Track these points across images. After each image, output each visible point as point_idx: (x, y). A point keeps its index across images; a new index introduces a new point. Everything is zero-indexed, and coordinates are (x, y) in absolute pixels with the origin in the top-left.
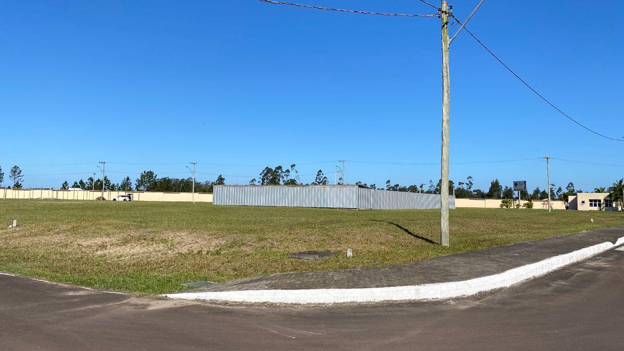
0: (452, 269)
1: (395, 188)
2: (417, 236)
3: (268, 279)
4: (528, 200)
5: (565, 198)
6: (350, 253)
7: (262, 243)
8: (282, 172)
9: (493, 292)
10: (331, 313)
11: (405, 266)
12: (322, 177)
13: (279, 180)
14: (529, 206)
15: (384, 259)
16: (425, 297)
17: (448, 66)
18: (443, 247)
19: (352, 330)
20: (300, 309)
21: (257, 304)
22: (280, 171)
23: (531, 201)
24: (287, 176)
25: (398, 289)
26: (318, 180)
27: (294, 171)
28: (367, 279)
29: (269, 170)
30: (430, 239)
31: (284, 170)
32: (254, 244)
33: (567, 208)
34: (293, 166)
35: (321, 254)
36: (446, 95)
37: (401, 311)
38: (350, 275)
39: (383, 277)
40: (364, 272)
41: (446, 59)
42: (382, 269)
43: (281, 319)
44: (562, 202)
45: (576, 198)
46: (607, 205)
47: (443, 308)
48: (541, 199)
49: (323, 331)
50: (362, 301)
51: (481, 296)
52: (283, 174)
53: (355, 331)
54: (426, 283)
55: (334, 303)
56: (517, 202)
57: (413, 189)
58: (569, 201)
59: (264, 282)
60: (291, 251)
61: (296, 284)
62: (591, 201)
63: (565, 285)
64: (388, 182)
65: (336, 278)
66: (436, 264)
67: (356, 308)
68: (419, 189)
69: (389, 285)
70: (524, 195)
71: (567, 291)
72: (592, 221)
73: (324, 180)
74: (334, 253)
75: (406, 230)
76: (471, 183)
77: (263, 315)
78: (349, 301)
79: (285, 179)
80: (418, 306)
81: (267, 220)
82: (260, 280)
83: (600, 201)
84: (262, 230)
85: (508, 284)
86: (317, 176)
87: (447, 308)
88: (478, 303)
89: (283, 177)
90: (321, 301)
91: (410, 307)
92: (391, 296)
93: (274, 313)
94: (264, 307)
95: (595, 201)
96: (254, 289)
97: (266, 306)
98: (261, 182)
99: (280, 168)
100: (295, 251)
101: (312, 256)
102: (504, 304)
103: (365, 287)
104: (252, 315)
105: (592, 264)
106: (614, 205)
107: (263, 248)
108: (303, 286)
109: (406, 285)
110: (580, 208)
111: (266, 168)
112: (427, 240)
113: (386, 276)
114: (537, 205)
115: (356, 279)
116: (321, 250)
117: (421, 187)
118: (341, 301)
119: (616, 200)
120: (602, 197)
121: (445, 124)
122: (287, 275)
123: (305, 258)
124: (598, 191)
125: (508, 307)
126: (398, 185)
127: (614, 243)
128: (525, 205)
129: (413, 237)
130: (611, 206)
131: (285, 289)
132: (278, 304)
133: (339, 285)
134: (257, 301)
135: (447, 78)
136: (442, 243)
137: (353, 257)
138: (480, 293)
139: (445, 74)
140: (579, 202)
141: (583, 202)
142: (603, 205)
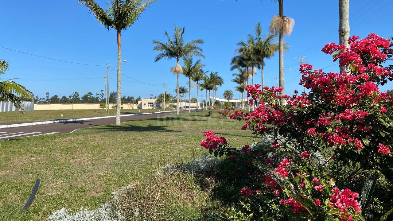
5: (137, 102)
33: (138, 108)
45: (142, 102)
48: (128, 102)
58: (139, 104)
62: (149, 103)
76: (103, 94)
83: (153, 103)
110: (143, 107)
114: (125, 106)
120: (154, 101)
124: (152, 98)
130: (158, 106)
140: (143, 104)
141: (145, 104)
142: (155, 106)
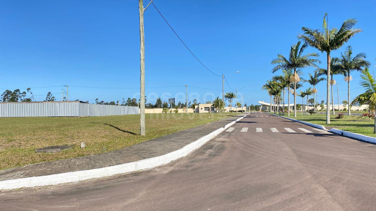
0: (153, 149)
1: (102, 103)
2: (124, 131)
3: (22, 170)
4: (176, 108)
5: (193, 107)
6: (83, 145)
7: (11, 144)
8: (20, 94)
9: (178, 160)
10: (79, 188)
11: (123, 150)
12: (51, 97)
13: (18, 99)
14: (177, 112)
15: (108, 147)
16: (141, 169)
17: (143, 25)
18: (142, 136)
19: (98, 199)
20: (52, 189)
21: (15, 190)
22: (18, 93)
23: (177, 109)
24: (24, 96)
25: (124, 166)
26: (48, 99)
27: (29, 93)
28: (101, 162)
29: (8, 92)
30: (132, 132)
31: (21, 92)
32: (5, 144)
33: (194, 112)
34: (28, 89)
35: (62, 148)
36: (142, 43)
37: (128, 180)
38: (87, 160)
39: (112, 159)
40: (98, 157)
41: (142, 20)
42: (109, 154)
43: (39, 199)
44: (192, 109)
45: (199, 107)
46: (212, 110)
47: (154, 174)
48: (182, 107)
49: (76, 203)
50: (100, 177)
51: (172, 164)
52: (21, 95)
53: (100, 199)
54: (141, 159)
55: (79, 181)
56: (170, 110)
57: (113, 103)
58: (195, 108)
59: (19, 172)
60: (37, 147)
61: (47, 171)
62: (205, 108)
63: (213, 152)
64: (97, 99)
65: (78, 164)
66: (143, 147)
67: (96, 182)
68: (116, 103)
69: (117, 164)
70: (173, 106)
71: (215, 155)
72: (209, 117)
73: (53, 99)
74: (71, 146)
75: (116, 128)
77: (21, 199)
78: (90, 178)
79: (23, 98)
80: (138, 175)
81: (12, 127)
82: (14, 171)
83: (209, 108)
84: (10, 134)
85: (185, 155)
86: (47, 96)
87: (156, 174)
88: (172, 168)
89: (20, 97)
90: (69, 181)
91: (133, 176)
92: (119, 171)
93: (31, 195)
94: (22, 192)
95: (207, 108)
96: (11, 178)
97: (23, 191)
98: (3, 100)
99: (18, 90)
100: (40, 147)
101: (55, 149)
102: (187, 166)
103: (101, 167)
104: (11, 200)
105: (220, 139)
106: (215, 110)
107: (12, 147)
108: (53, 172)
109: (128, 162)
110: (201, 111)
111: (6, 91)
112: (131, 133)
113: (114, 158)
114: (180, 111)
115: (93, 162)
116: (60, 144)
117: (117, 102)
118: (84, 179)
119: (216, 107)
120: (209, 105)
121: (142, 61)
122: (37, 165)
123: (49, 151)
124: (208, 103)
125: (190, 168)
126: (103, 101)
127: (224, 128)
128: (174, 111)
129: (121, 132)
130: (214, 110)
131: (39, 176)
132: (34, 188)
133: (82, 168)
134: (15, 188)
135: (143, 32)
136: (141, 133)
137: (85, 148)
138: (172, 161)
139: (141, 30)
140: (200, 109)
141: (202, 109)
142: (210, 110)
